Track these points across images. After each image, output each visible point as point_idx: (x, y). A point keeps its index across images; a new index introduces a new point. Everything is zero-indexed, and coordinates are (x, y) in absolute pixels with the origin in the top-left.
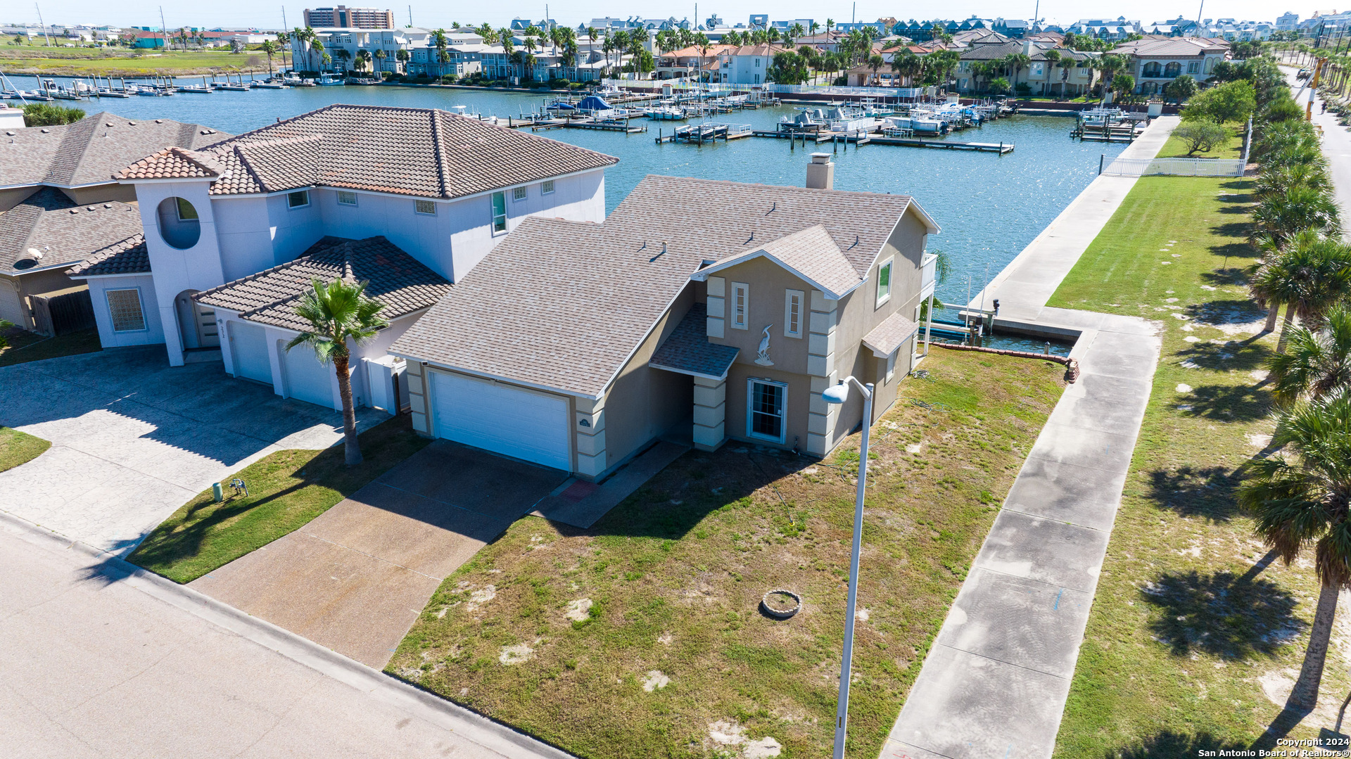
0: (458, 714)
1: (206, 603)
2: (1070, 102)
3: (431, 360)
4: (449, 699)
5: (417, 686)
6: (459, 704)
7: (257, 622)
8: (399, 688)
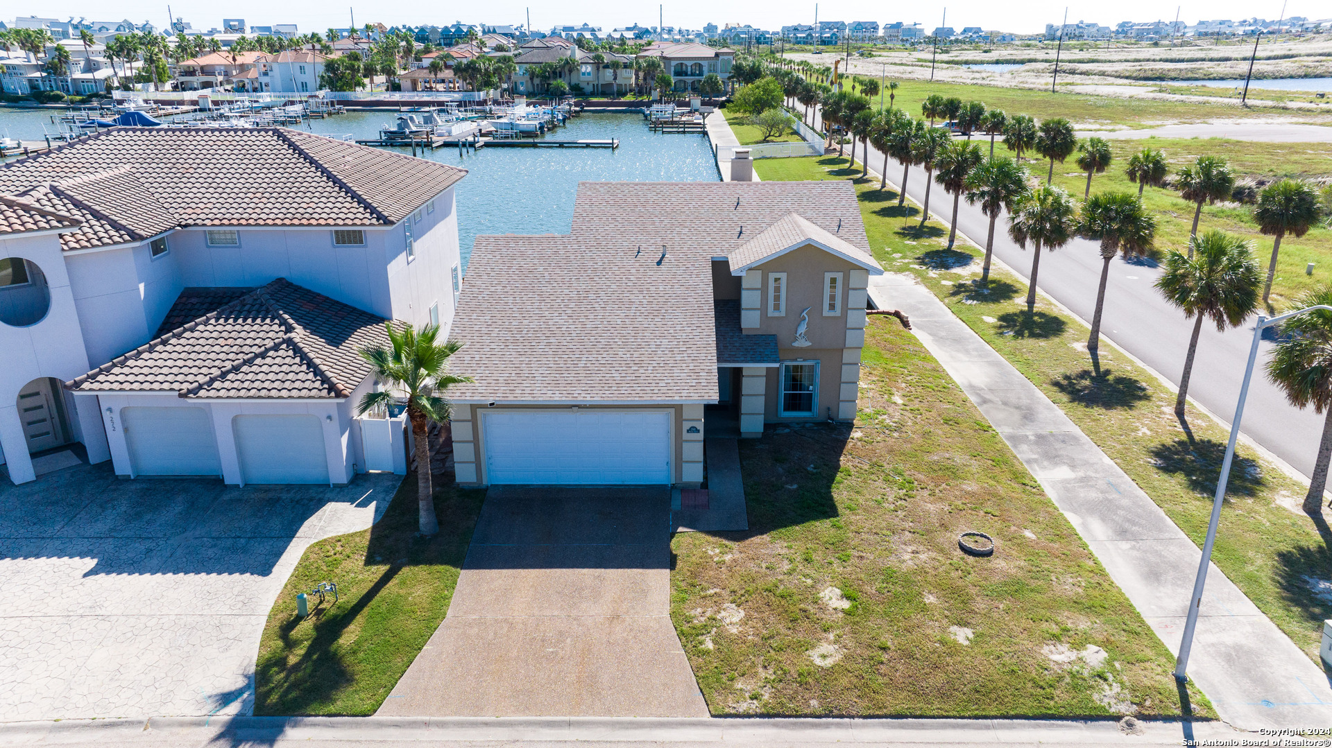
0: (827, 726)
1: (427, 724)
2: (622, 100)
3: (497, 399)
4: (806, 716)
5: (762, 716)
6: (819, 717)
7: (515, 721)
8: (745, 725)
